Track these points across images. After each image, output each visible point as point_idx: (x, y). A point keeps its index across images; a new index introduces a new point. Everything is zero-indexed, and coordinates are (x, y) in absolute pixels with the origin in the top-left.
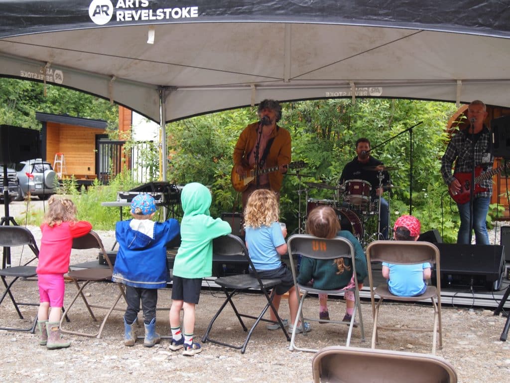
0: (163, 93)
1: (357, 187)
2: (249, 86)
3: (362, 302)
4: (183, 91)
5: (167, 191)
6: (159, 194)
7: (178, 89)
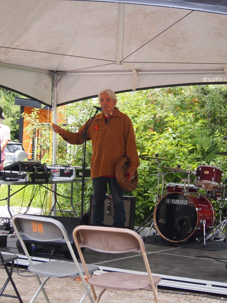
0: (56, 77)
1: (207, 172)
2: (131, 71)
3: (160, 290)
4: (73, 75)
5: (33, 170)
6: (25, 173)
7: (67, 74)
